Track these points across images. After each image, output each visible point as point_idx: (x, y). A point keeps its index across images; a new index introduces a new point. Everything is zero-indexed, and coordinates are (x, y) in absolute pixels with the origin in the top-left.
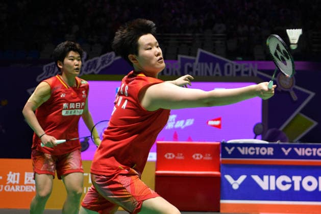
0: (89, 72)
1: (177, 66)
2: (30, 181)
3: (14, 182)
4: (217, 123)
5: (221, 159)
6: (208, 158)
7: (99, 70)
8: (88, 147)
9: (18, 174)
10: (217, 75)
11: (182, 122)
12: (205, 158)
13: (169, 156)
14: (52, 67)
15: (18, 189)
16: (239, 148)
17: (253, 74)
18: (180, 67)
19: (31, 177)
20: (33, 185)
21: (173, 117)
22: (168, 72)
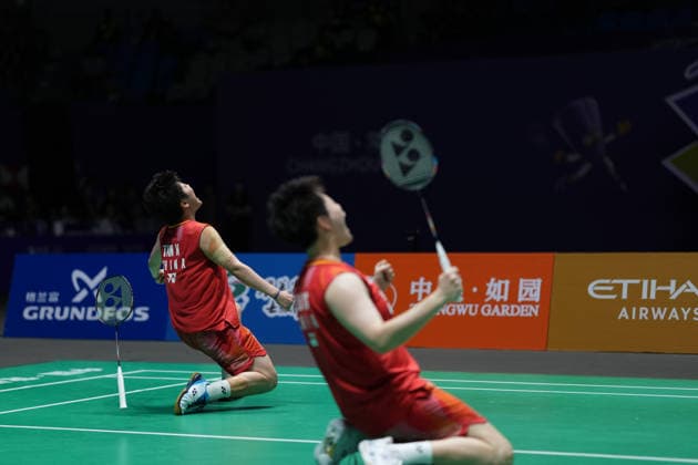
2: (528, 296)
3: (498, 298)
9: (507, 283)
15: (505, 311)
19: (531, 288)
20: (533, 303)
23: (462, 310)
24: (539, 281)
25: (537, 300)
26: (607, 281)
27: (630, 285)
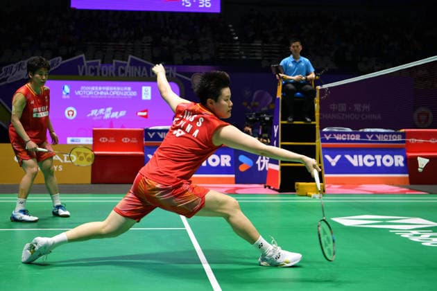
1: (112, 69)
4: (145, 114)
5: (144, 142)
6: (135, 141)
10: (144, 76)
11: (117, 113)
12: (132, 141)
13: (103, 140)
14: (10, 69)
16: (159, 134)
17: (172, 75)
18: (114, 69)
21: (109, 109)
22: (105, 73)
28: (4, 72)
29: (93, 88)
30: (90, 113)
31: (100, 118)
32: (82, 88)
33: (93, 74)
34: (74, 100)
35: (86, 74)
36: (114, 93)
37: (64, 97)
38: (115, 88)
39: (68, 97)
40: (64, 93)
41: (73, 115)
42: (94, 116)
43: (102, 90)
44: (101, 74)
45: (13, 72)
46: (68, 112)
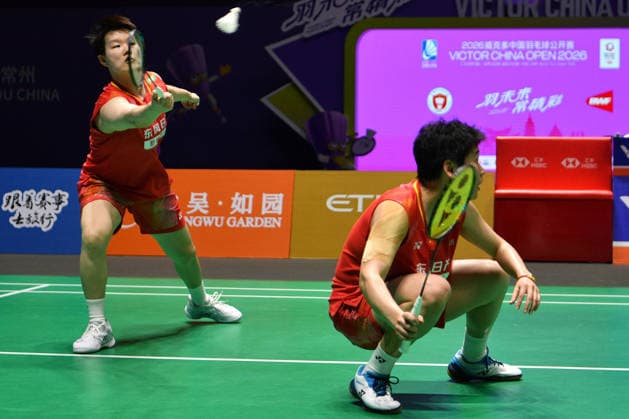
0: (374, 13)
2: (271, 209)
3: (243, 211)
4: (606, 101)
5: (613, 167)
6: (590, 165)
7: (392, 11)
8: (374, 146)
9: (251, 197)
10: (605, 15)
11: (542, 100)
13: (520, 162)
14: (309, 6)
15: (249, 223)
18: (536, 2)
19: (274, 202)
20: (276, 216)
21: (525, 92)
22: (515, 11)
23: (208, 222)
24: (281, 195)
25: (280, 213)
26: (344, 196)
27: (364, 200)
28: (296, 13)
29: (489, 45)
30: (483, 100)
31: (505, 110)
32: (465, 45)
33: (490, 13)
34: (446, 73)
35: (474, 14)
36: (535, 56)
37: (426, 65)
38: (537, 44)
39: (434, 65)
40: (425, 57)
41: (444, 105)
42: (491, 107)
43: (509, 49)
44: (506, 15)
45: (315, 13)
46: (435, 97)
